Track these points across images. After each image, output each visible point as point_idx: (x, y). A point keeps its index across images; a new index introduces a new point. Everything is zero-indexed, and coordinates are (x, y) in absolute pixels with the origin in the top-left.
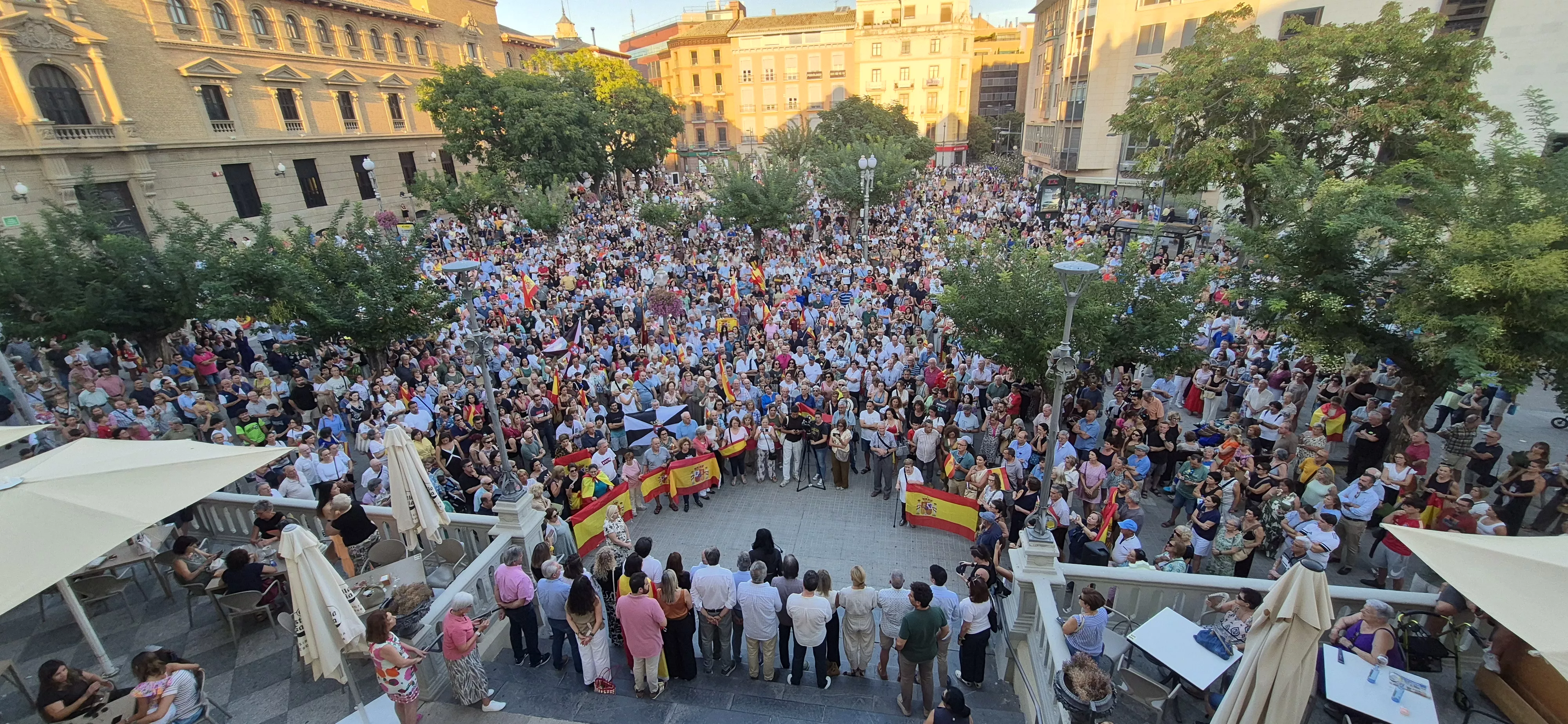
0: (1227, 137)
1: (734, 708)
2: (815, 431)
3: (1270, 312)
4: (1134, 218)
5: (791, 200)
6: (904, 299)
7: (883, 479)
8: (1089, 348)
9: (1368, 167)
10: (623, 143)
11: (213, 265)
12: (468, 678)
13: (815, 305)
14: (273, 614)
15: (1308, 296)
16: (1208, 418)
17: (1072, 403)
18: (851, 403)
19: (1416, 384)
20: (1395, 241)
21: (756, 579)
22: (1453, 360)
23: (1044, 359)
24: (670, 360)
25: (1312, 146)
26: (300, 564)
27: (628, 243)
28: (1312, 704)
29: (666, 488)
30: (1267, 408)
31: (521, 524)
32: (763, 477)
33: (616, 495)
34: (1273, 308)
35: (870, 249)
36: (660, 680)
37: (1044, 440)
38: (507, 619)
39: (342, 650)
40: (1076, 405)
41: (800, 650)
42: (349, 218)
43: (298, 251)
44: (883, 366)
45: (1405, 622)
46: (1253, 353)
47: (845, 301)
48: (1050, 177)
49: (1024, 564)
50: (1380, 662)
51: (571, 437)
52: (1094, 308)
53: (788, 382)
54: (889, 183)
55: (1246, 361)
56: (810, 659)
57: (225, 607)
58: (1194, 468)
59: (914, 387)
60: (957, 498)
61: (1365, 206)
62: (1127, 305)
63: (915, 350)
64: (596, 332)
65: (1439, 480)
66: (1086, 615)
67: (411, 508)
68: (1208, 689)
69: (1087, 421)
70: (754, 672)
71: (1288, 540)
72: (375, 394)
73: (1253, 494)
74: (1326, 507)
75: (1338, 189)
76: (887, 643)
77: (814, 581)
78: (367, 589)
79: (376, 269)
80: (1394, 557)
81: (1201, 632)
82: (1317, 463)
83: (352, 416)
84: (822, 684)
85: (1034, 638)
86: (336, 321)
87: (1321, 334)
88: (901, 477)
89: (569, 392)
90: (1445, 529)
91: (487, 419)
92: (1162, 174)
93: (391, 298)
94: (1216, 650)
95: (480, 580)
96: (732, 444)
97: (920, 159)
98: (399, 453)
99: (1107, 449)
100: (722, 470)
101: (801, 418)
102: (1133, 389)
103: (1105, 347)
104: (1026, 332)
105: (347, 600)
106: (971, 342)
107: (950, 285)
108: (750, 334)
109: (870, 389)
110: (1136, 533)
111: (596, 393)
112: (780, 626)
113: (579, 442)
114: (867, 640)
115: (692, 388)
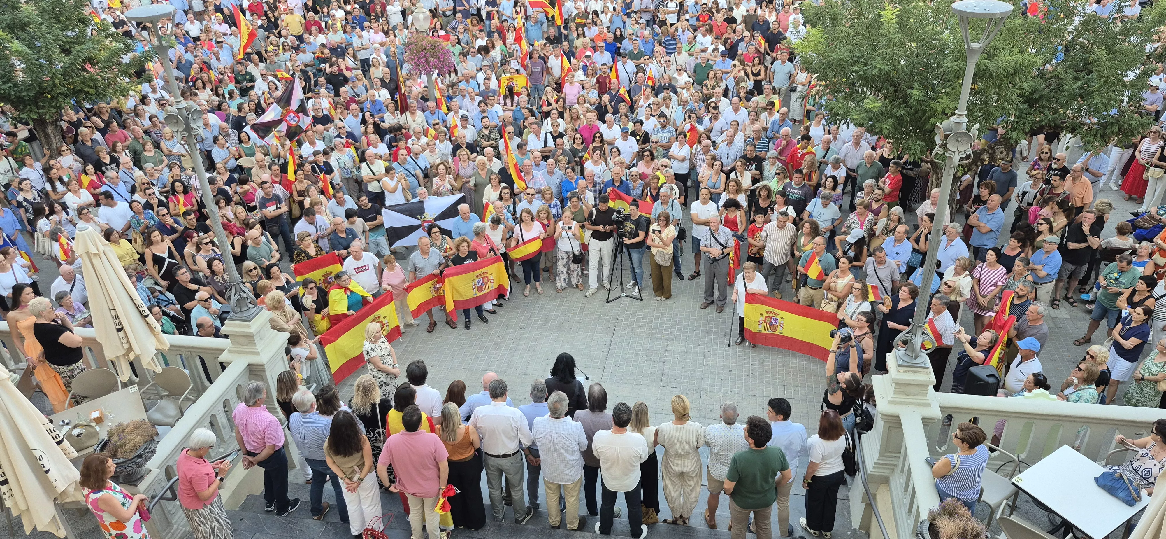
2: (629, 226)
7: (716, 286)
8: (997, 114)
13: (630, 55)
17: (970, 187)
18: (676, 190)
21: (555, 413)
24: (439, 133)
29: (440, 300)
31: (259, 347)
32: (563, 284)
33: (377, 308)
36: (442, 530)
37: (928, 235)
39: (55, 500)
40: (976, 190)
41: (610, 496)
44: (719, 140)
47: (671, 48)
49: (890, 395)
51: (314, 236)
52: (1008, 58)
53: (596, 163)
56: (621, 506)
58: (1122, 272)
59: (760, 168)
63: (762, 117)
64: (337, 94)
66: (963, 455)
67: (119, 330)
69: (989, 210)
70: (555, 520)
72: (51, 181)
76: (716, 486)
77: (625, 417)
78: (75, 427)
81: (1104, 474)
83: (27, 211)
84: (636, 533)
85: (897, 482)
88: (739, 285)
89: (306, 177)
91: (202, 217)
93: (58, 50)
94: (1121, 495)
95: (214, 416)
96: (524, 243)
98: (96, 261)
99: (1011, 247)
100: (512, 277)
101: (611, 211)
102: (1054, 166)
103: (1020, 111)
104: (914, 92)
105: (53, 442)
106: (839, 106)
107: (814, 26)
108: (544, 98)
109: (704, 172)
110: (1038, 354)
111: (343, 179)
112: (586, 468)
113: (325, 243)
114: (692, 483)
115: (470, 172)
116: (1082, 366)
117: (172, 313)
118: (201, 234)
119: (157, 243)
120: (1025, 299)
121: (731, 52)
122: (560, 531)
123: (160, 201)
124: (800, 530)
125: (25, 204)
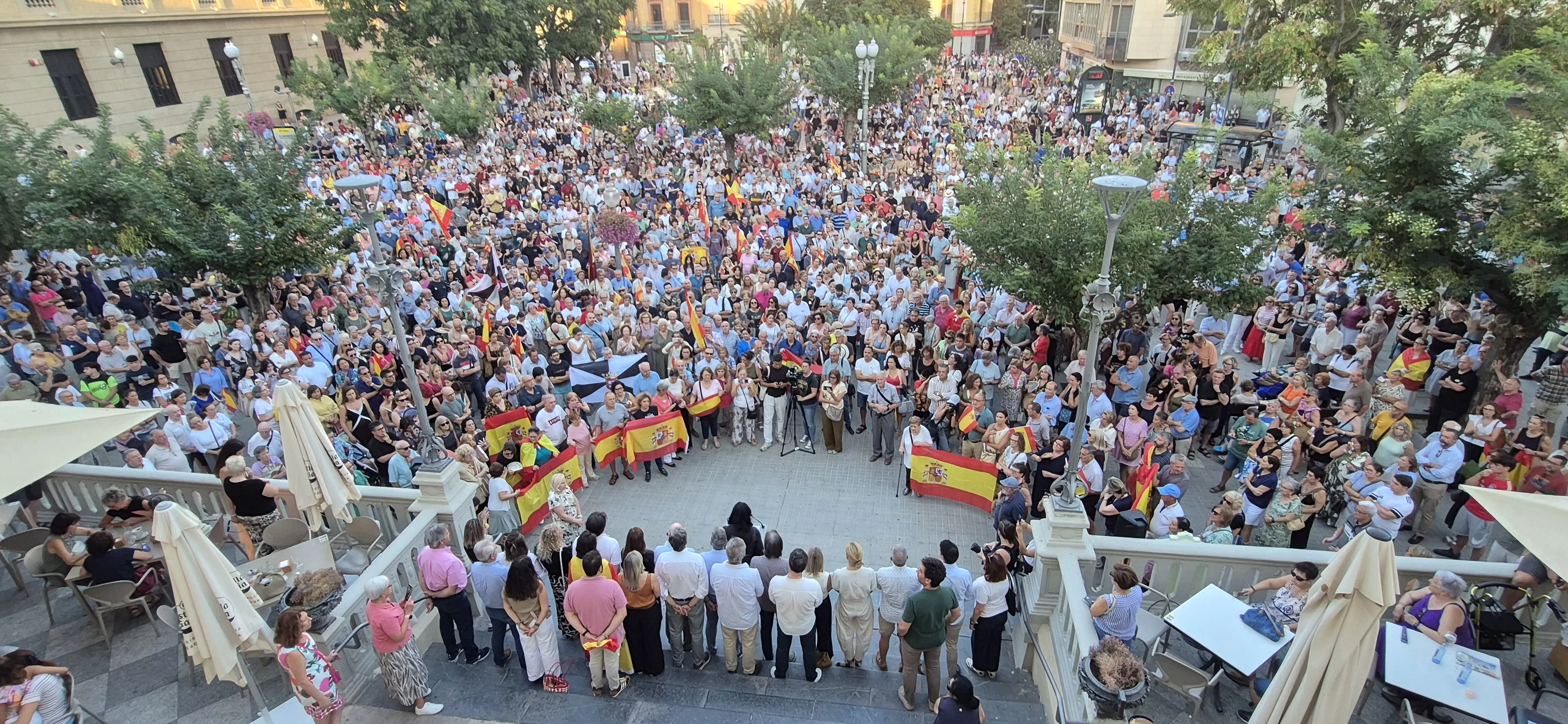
0: (1310, 19)
1: (709, 706)
2: (802, 384)
3: (1350, 237)
4: (1193, 121)
5: (771, 98)
6: (912, 224)
7: (884, 440)
8: (1133, 282)
9: (1477, 58)
10: (558, 22)
11: (41, 183)
12: (407, 672)
13: (802, 230)
14: (150, 608)
15: (1395, 218)
16: (1270, 363)
17: (1110, 349)
18: (845, 349)
19: (1513, 322)
20: (1501, 150)
21: (733, 560)
22: (1557, 294)
23: (1078, 295)
24: (624, 298)
25: (1411, 31)
26: (180, 549)
27: (567, 151)
28: (1368, 687)
29: (621, 452)
30: (1337, 351)
31: (448, 497)
32: (739, 439)
33: (560, 461)
34: (1353, 232)
35: (870, 160)
36: (622, 675)
37: (1076, 393)
38: (436, 609)
39: (238, 648)
40: (1115, 351)
41: (784, 640)
42: (212, 120)
43: (149, 161)
45: (1479, 596)
46: (1328, 287)
47: (839, 224)
48: (1093, 68)
49: (1049, 537)
50: (1447, 641)
51: (504, 392)
52: (1140, 233)
53: (770, 325)
54: (893, 75)
55: (1317, 297)
56: (796, 649)
57: (91, 600)
58: (1250, 424)
59: (922, 331)
60: (972, 463)
61: (1469, 106)
62: (1180, 229)
63: (923, 284)
64: (532, 264)
65: (1529, 435)
66: (1117, 595)
67: (312, 481)
68: (1254, 674)
69: (1128, 370)
70: (732, 665)
71: (1351, 505)
72: (258, 342)
73: (1317, 453)
74: (1401, 469)
75: (1438, 86)
76: (888, 628)
77: (801, 562)
78: (264, 577)
79: (246, 185)
80: (1477, 523)
81: (1249, 612)
82: (1393, 416)
83: (233, 370)
84: (811, 676)
85: (1057, 621)
86: (203, 251)
87: (1407, 262)
88: (906, 439)
89: (500, 338)
90: (1531, 490)
91: (400, 374)
92: (1230, 65)
93: (271, 222)
94: (1267, 631)
95: (401, 564)
96: (703, 400)
97: (932, 45)
98: (293, 414)
99: (1149, 402)
100: (691, 431)
101: (785, 369)
102: (1184, 331)
103: (1151, 280)
104: (1058, 262)
105: (240, 591)
106: (992, 275)
107: (967, 205)
108: (722, 267)
109: (869, 334)
110: (1179, 499)
111: (535, 340)
112: (762, 613)
113: (514, 399)
114: (864, 627)
115: (652, 334)
116: (1217, 510)
117: (366, 466)
118: (398, 392)
119: (352, 400)
120: (1164, 450)
121: (893, 228)
122: (737, 675)
123: (361, 361)
124: (967, 670)
125: (232, 363)
